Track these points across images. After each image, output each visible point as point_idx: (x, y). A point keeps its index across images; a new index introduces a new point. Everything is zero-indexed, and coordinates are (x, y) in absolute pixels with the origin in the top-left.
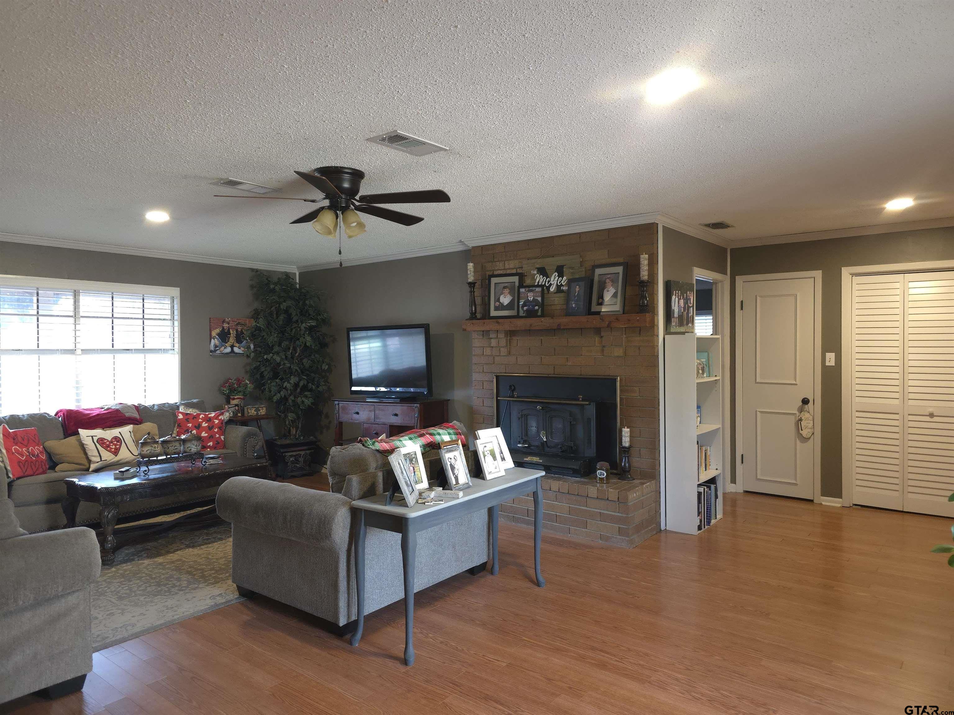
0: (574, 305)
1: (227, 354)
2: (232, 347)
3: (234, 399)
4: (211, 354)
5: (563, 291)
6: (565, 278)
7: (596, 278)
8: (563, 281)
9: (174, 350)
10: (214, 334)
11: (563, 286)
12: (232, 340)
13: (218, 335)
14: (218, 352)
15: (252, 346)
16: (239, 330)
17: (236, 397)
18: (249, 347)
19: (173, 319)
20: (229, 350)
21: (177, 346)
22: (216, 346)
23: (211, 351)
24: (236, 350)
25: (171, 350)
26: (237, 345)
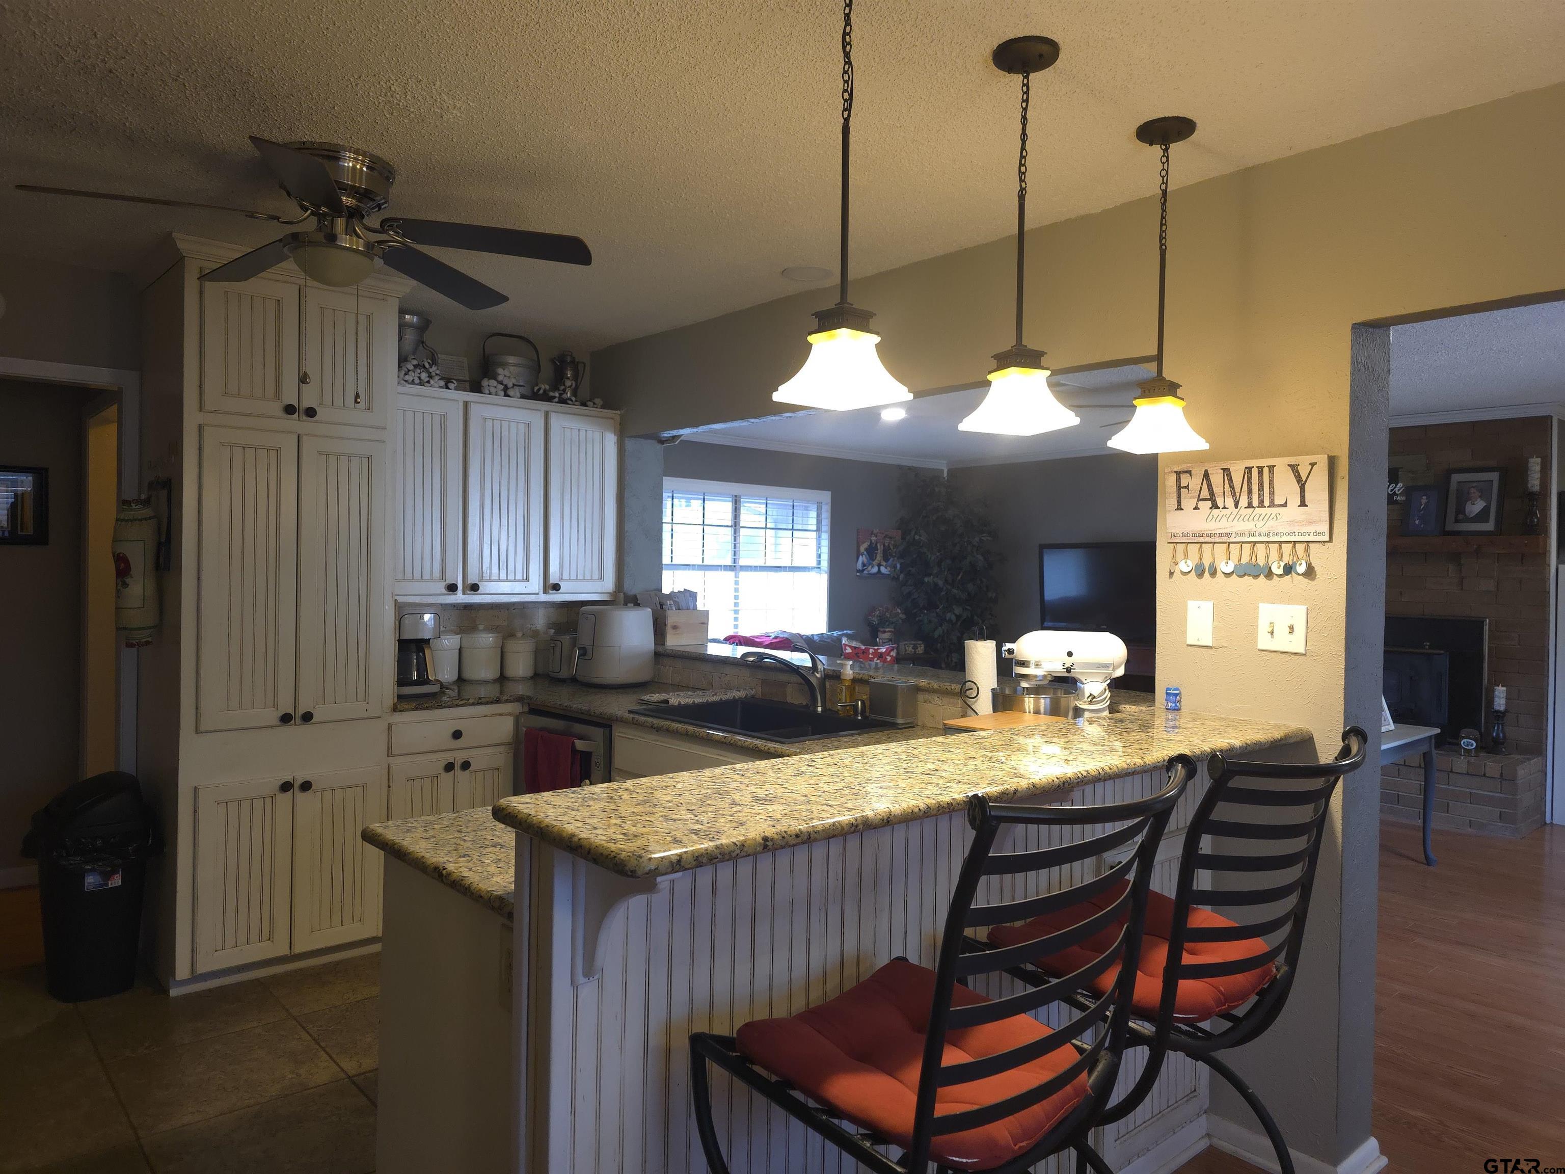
0: (1417, 522)
1: (874, 574)
2: (879, 565)
3: (884, 632)
4: (858, 574)
5: (1396, 502)
6: (1400, 485)
7: (1453, 486)
8: (1396, 489)
9: (819, 568)
10: (862, 549)
11: (1397, 495)
12: (879, 557)
13: (866, 550)
14: (865, 572)
15: (898, 566)
16: (887, 544)
17: (887, 630)
18: (895, 567)
19: (818, 530)
20: (875, 570)
21: (825, 564)
22: (864, 565)
23: (858, 571)
24: (883, 569)
25: (817, 568)
26: (884, 563)
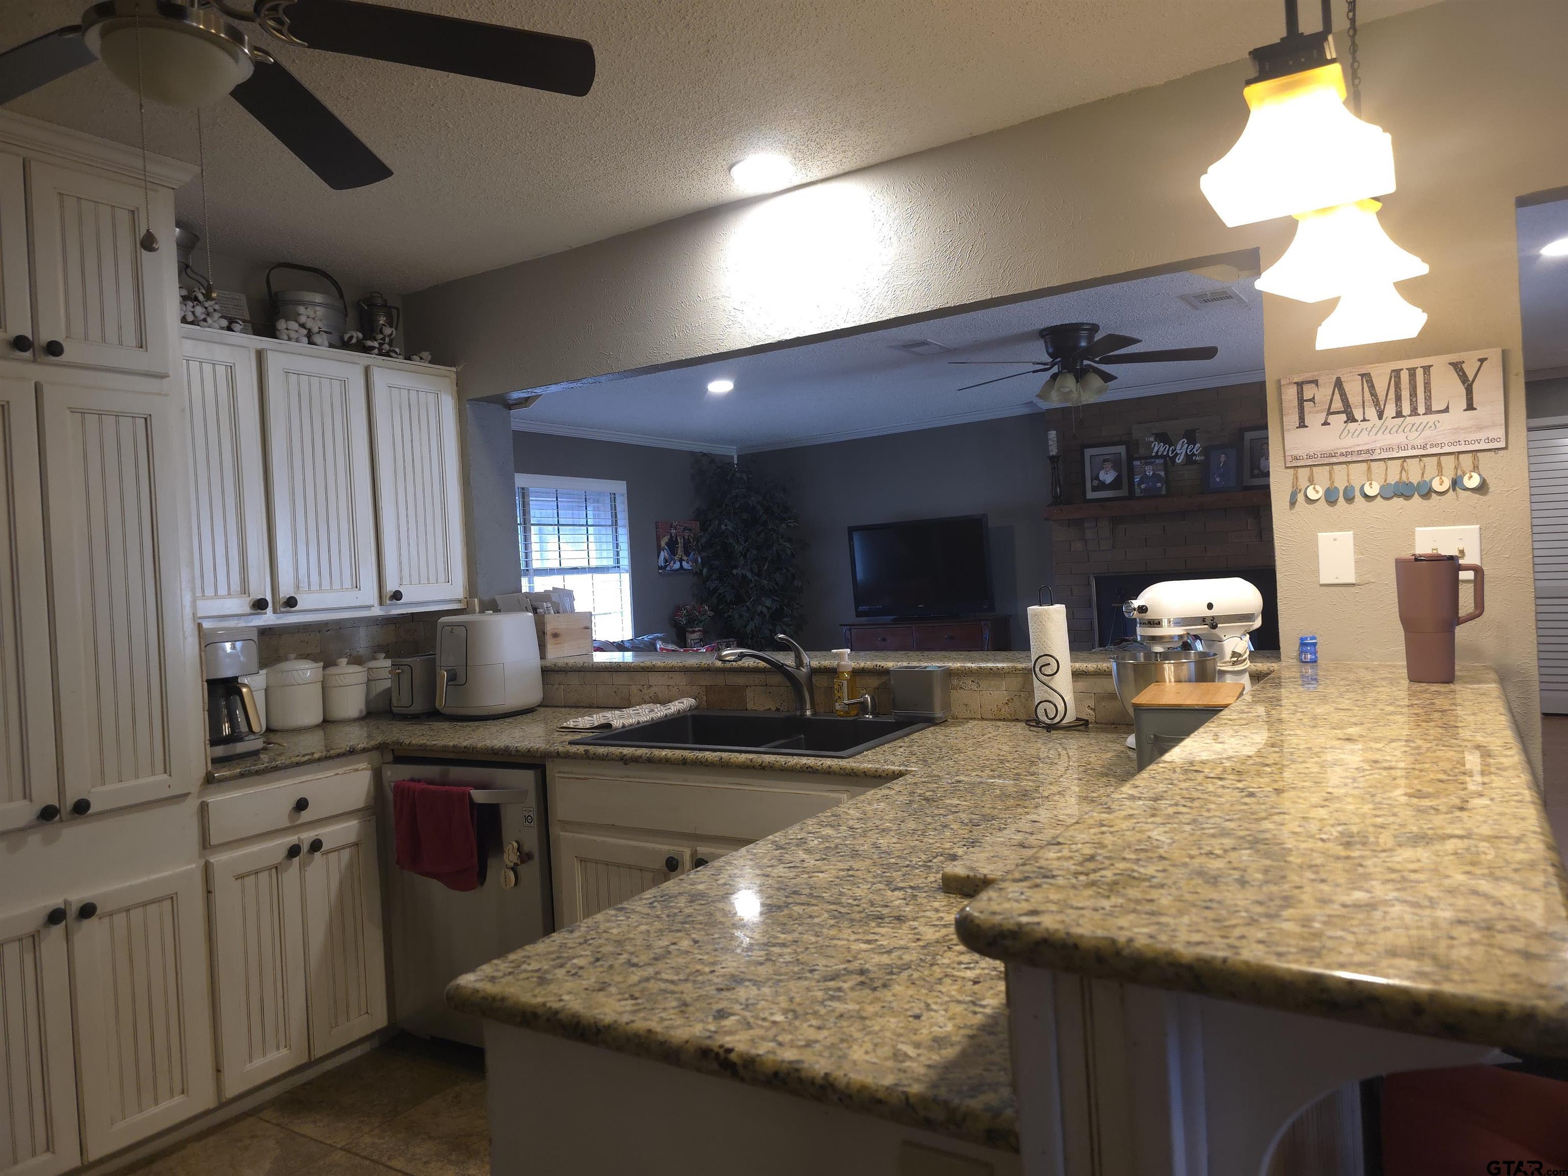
0: (1218, 480)
1: (677, 570)
2: (681, 560)
3: (694, 632)
4: (660, 571)
5: (1195, 462)
6: (1198, 445)
7: (1247, 443)
8: (1195, 450)
9: (618, 567)
10: (663, 544)
11: (1196, 455)
12: (680, 551)
13: (667, 544)
14: (668, 568)
15: (699, 560)
16: (686, 537)
17: (696, 629)
18: (696, 561)
19: (615, 524)
20: (677, 565)
21: (625, 562)
22: (666, 561)
23: (660, 568)
24: (685, 564)
25: (615, 567)
26: (685, 558)
